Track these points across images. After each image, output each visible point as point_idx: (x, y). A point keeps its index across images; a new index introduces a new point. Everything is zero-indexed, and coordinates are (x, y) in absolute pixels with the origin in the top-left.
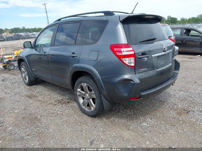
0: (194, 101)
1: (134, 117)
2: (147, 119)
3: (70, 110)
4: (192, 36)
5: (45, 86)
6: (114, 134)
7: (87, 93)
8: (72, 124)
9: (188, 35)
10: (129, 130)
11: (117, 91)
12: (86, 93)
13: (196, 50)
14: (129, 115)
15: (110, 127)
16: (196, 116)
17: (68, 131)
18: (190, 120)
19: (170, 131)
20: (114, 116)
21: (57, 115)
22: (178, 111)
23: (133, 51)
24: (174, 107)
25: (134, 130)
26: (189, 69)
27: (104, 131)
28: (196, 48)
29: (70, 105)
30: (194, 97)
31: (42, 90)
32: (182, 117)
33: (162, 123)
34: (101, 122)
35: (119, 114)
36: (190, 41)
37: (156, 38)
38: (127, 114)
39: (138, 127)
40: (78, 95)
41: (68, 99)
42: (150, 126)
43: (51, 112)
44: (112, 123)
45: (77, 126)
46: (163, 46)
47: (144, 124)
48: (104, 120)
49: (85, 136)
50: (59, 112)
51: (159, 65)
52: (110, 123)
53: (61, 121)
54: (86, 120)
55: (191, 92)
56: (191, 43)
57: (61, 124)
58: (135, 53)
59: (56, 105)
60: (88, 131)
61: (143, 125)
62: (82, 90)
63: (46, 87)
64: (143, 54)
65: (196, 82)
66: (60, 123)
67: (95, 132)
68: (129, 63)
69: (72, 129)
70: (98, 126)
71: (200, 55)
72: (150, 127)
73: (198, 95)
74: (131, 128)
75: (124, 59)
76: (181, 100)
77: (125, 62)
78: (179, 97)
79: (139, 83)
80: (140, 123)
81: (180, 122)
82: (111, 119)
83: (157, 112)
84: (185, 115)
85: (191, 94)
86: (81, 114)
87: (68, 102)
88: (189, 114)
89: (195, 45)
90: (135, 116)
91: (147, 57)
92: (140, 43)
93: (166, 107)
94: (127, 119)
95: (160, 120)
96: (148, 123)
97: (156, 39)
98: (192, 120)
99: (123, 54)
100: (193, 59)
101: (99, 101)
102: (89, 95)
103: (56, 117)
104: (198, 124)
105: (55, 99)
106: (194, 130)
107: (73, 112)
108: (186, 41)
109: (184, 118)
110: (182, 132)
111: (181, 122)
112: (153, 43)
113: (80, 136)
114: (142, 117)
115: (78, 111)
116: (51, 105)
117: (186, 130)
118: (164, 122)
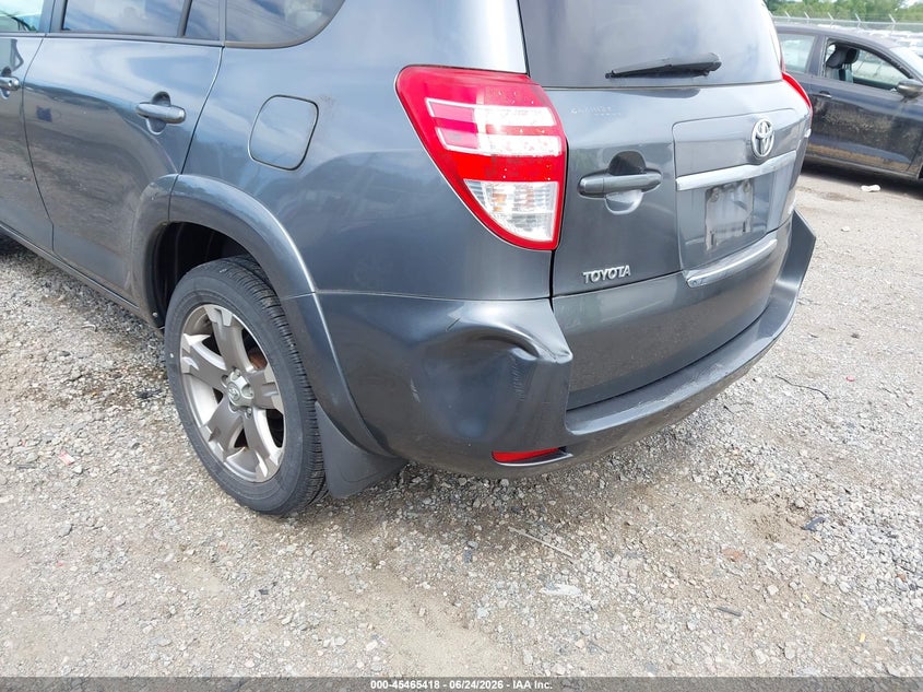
0: (844, 451)
1: (512, 529)
2: (585, 555)
3: (140, 449)
4: (857, 81)
5: (37, 273)
6: (370, 656)
7: (238, 371)
8: (122, 554)
9: (842, 76)
10: (466, 627)
11: (416, 395)
12: (235, 368)
13: (868, 157)
14: (480, 515)
15: (359, 596)
16: (853, 553)
17: (78, 611)
18: (823, 579)
19: (706, 648)
20: (394, 516)
21: (50, 475)
22: (759, 509)
23: (555, 131)
24: (740, 480)
25: (500, 629)
26: (827, 258)
27: (312, 627)
28: (868, 145)
29: (147, 414)
30: (845, 428)
31: (14, 295)
32: (779, 552)
33: (666, 586)
34: (309, 552)
35: (427, 502)
36: (847, 107)
37: (720, 61)
38: (476, 504)
39: (526, 610)
40: (183, 371)
41: (150, 375)
42: (595, 603)
43: (16, 450)
44: (375, 564)
45: (154, 570)
46: (755, 121)
47: (564, 589)
48: (331, 539)
49: (186, 655)
50: (69, 458)
51: (709, 246)
52: (362, 566)
53: (58, 525)
54: (220, 534)
55: (831, 394)
56: (849, 118)
57: (55, 547)
58: (566, 153)
59: (64, 403)
60: (215, 615)
61: (557, 597)
62: (211, 344)
63: (46, 280)
64: (624, 163)
65: (855, 336)
66: (52, 539)
67: (255, 630)
68: (516, 219)
69: (110, 595)
70: (281, 583)
71: (876, 187)
72: (596, 617)
73: (870, 418)
74: (482, 612)
75: (484, 184)
76: (781, 440)
77: (488, 208)
78: (770, 419)
79: (568, 364)
80: (542, 577)
81: (765, 587)
82: (375, 540)
83: (645, 508)
84: (797, 540)
85: (832, 404)
86: (200, 481)
87: (144, 396)
88: (818, 538)
89: (864, 132)
90: (518, 526)
91: (644, 188)
92: (608, 82)
93: (698, 480)
94: (470, 543)
95: (655, 568)
96: (588, 580)
97: (718, 65)
98: (832, 579)
99: (486, 146)
100: (846, 203)
101: (300, 438)
102: (248, 386)
103: (38, 489)
104: (866, 608)
105: (72, 361)
106: (843, 650)
107: (154, 468)
108: (827, 106)
109: (787, 561)
110: (775, 660)
111: (773, 590)
112: (690, 92)
113: (152, 657)
114: (557, 532)
115: (188, 463)
116: (36, 400)
117: (800, 650)
118: (677, 583)
